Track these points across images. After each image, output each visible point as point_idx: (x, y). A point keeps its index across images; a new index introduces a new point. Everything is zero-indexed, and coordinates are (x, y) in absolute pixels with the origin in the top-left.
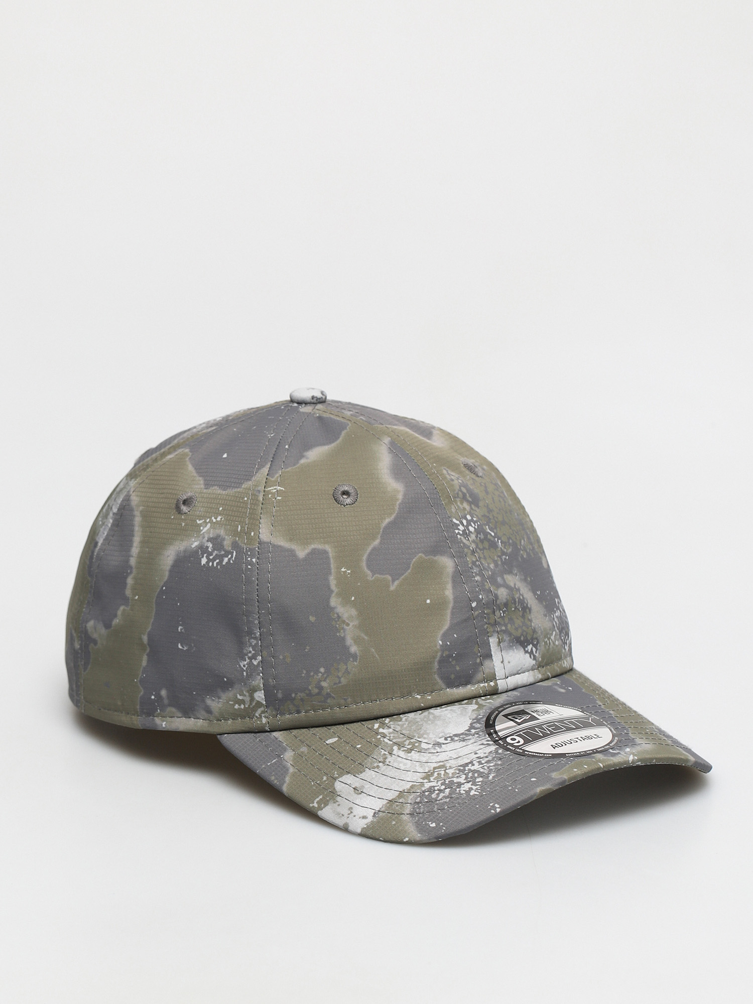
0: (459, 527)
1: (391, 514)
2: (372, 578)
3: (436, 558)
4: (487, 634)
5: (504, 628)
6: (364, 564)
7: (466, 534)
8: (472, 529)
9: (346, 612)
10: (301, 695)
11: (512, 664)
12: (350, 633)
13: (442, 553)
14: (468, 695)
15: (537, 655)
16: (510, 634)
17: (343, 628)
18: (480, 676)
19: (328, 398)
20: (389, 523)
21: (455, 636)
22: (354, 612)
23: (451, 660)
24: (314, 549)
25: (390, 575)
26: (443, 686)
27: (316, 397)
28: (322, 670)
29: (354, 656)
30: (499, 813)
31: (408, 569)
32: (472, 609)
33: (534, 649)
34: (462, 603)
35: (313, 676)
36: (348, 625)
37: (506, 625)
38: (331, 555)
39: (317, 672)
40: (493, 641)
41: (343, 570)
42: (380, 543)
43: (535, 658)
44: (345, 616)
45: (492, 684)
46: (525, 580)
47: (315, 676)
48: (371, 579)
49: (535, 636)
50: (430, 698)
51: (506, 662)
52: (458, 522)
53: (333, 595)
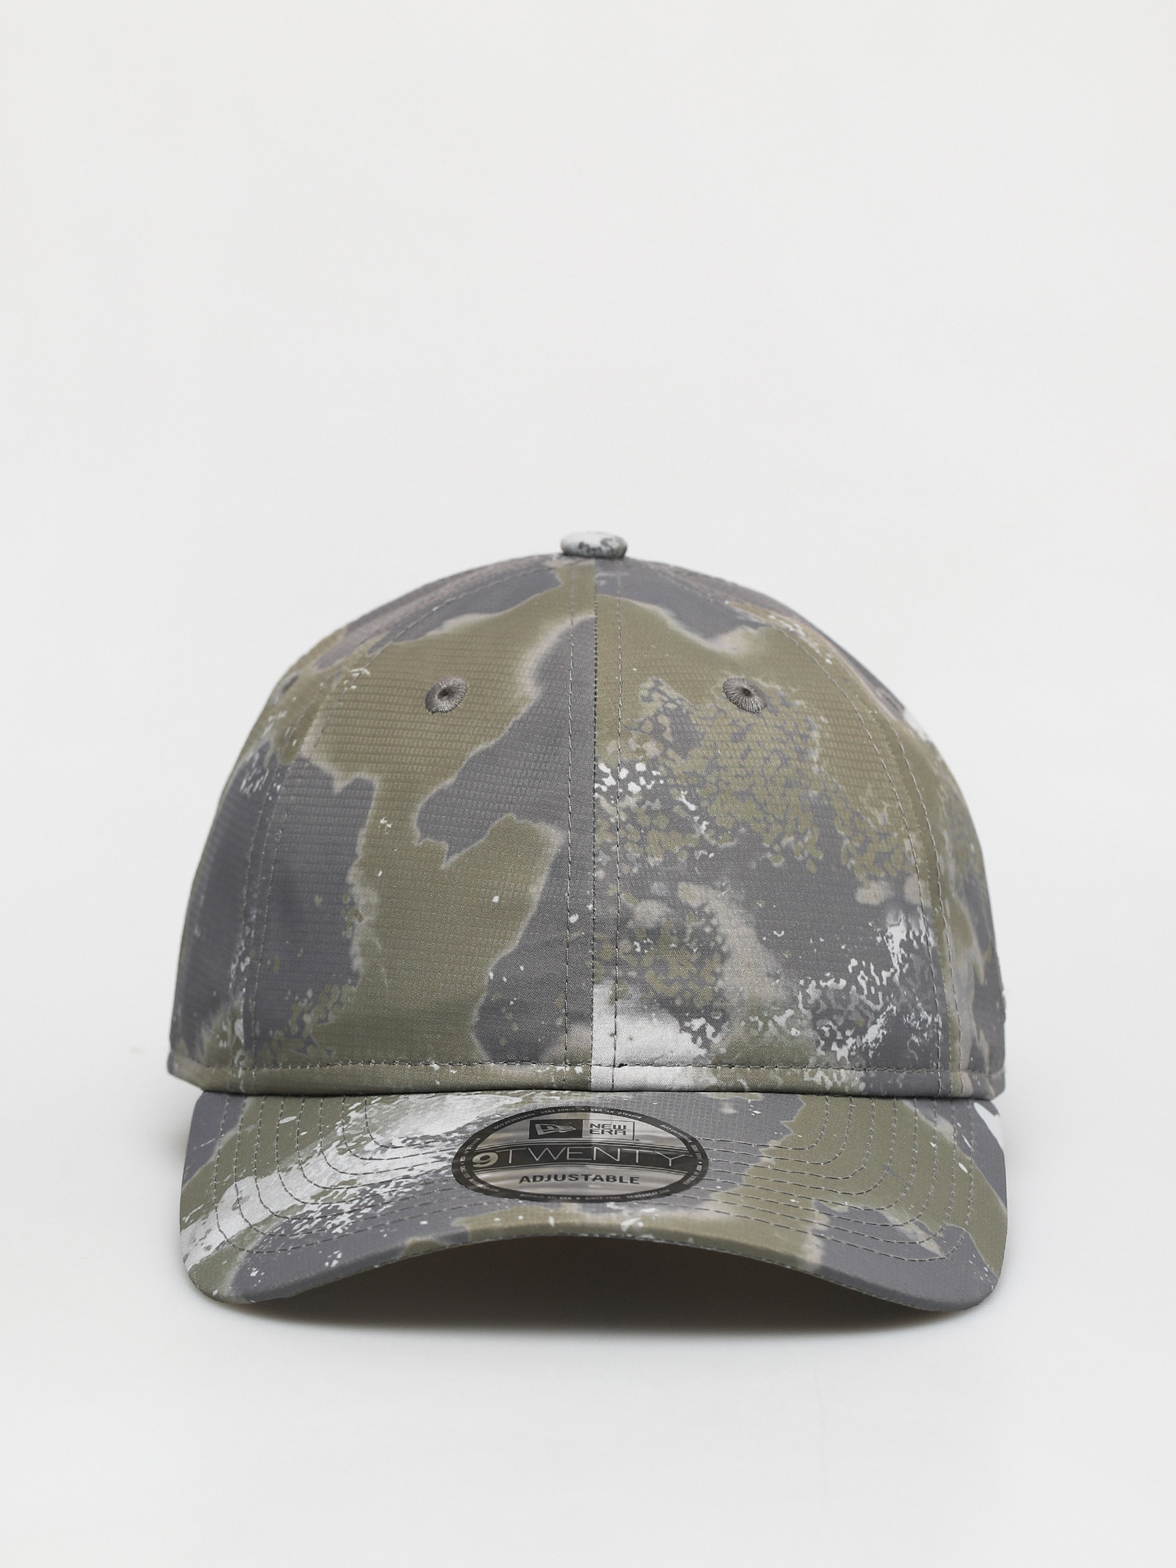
0: (604, 779)
1: (492, 737)
2: (419, 842)
3: (536, 826)
4: (594, 979)
5: (633, 974)
6: (415, 817)
7: (614, 794)
8: (633, 787)
9: (364, 895)
10: (279, 1033)
11: (637, 1043)
12: (361, 933)
13: (552, 819)
14: (526, 1081)
15: (717, 1040)
16: (645, 987)
17: (353, 924)
18: (558, 1050)
19: (629, 554)
20: (486, 752)
21: (522, 968)
22: (374, 899)
23: (504, 1010)
24: (358, 780)
25: (450, 843)
26: (484, 1055)
27: (587, 546)
28: (310, 994)
29: (355, 976)
30: (334, 1268)
31: (480, 836)
32: (569, 926)
33: (710, 1029)
34: (552, 911)
35: (298, 1001)
36: (361, 919)
37: (642, 971)
38: (375, 794)
39: (303, 996)
40: (601, 993)
41: (382, 821)
42: (454, 785)
43: (706, 1044)
44: (361, 902)
45: (579, 1069)
46: (747, 905)
47: (300, 1004)
48: (416, 844)
49: (717, 1004)
50: (454, 1072)
51: (622, 1036)
52: (608, 771)
53: (356, 862)
